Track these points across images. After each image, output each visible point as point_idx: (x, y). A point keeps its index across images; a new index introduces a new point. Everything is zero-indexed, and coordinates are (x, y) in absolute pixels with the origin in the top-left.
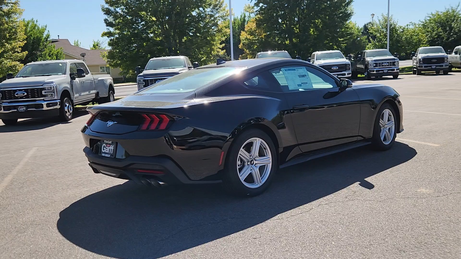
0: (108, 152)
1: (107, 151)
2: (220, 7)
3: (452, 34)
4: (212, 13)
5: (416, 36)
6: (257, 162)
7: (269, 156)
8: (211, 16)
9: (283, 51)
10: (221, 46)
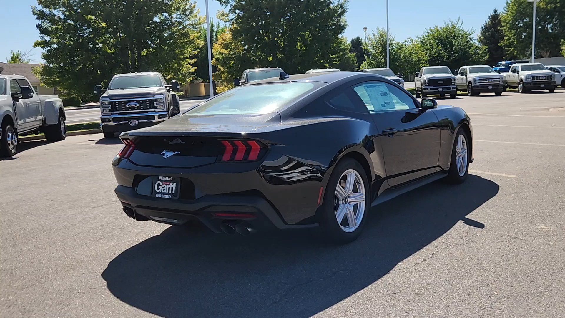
0: (167, 192)
1: (164, 190)
2: (191, 13)
3: (453, 52)
4: (180, 20)
5: (416, 54)
6: (352, 200)
7: (362, 192)
8: (180, 23)
9: (277, 68)
10: (192, 61)
